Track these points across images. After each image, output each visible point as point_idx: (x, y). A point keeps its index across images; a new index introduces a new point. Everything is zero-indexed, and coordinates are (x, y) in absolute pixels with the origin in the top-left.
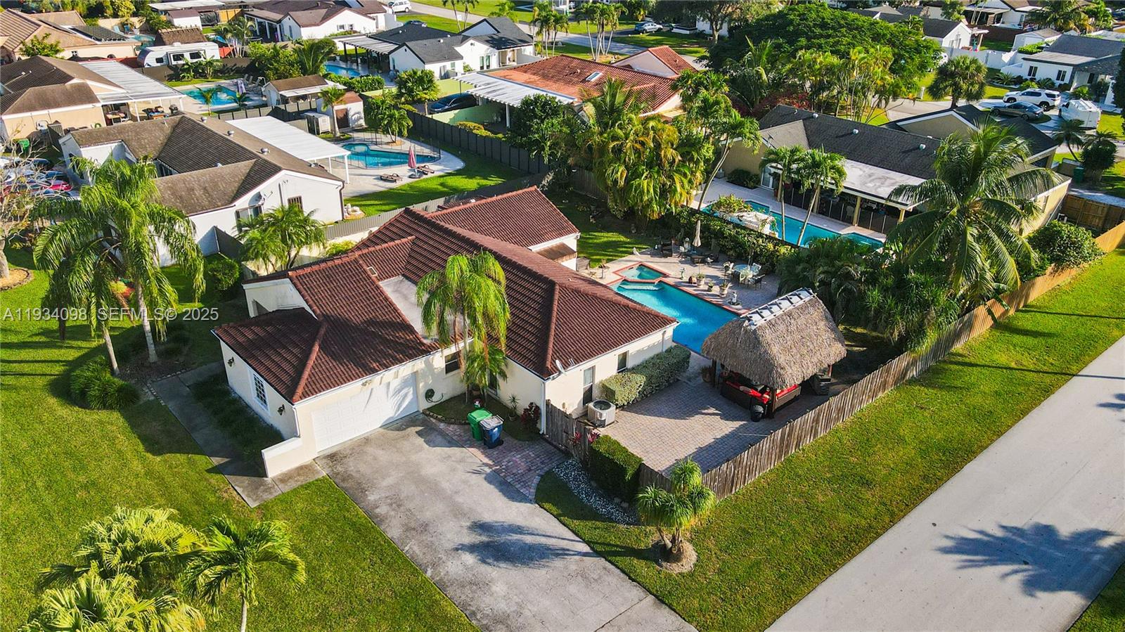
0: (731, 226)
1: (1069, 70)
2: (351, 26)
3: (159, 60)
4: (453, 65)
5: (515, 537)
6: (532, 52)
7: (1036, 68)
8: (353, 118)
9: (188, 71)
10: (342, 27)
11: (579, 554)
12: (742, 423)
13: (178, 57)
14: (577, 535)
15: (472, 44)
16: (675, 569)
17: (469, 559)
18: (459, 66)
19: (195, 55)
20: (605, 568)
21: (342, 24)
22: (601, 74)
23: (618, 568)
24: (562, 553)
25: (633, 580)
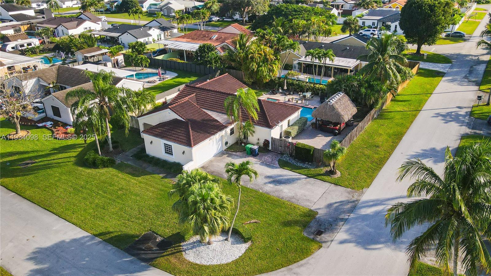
0: (295, 81)
1: (376, 22)
2: (90, 28)
3: (13, 48)
4: (148, 39)
5: (281, 178)
6: (177, 31)
7: (365, 22)
8: (120, 62)
9: (28, 51)
10: (86, 28)
11: (304, 178)
12: (332, 137)
13: (22, 46)
14: (300, 174)
15: (153, 30)
16: (336, 176)
17: (271, 185)
18: (151, 39)
19: (29, 44)
20: (314, 180)
21: (86, 27)
22: (217, 36)
23: (318, 179)
24: (299, 179)
25: (325, 181)
